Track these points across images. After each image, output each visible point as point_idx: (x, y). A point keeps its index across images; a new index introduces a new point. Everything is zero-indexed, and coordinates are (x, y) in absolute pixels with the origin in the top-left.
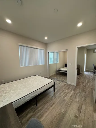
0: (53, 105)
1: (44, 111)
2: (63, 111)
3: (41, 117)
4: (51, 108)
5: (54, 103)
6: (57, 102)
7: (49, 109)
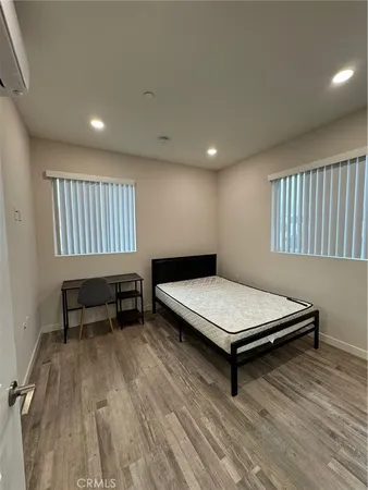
0: (166, 366)
1: (161, 350)
2: (137, 381)
3: (152, 345)
4: (159, 362)
5: (170, 371)
6: (170, 379)
7: (160, 357)
